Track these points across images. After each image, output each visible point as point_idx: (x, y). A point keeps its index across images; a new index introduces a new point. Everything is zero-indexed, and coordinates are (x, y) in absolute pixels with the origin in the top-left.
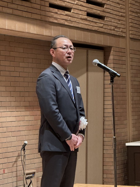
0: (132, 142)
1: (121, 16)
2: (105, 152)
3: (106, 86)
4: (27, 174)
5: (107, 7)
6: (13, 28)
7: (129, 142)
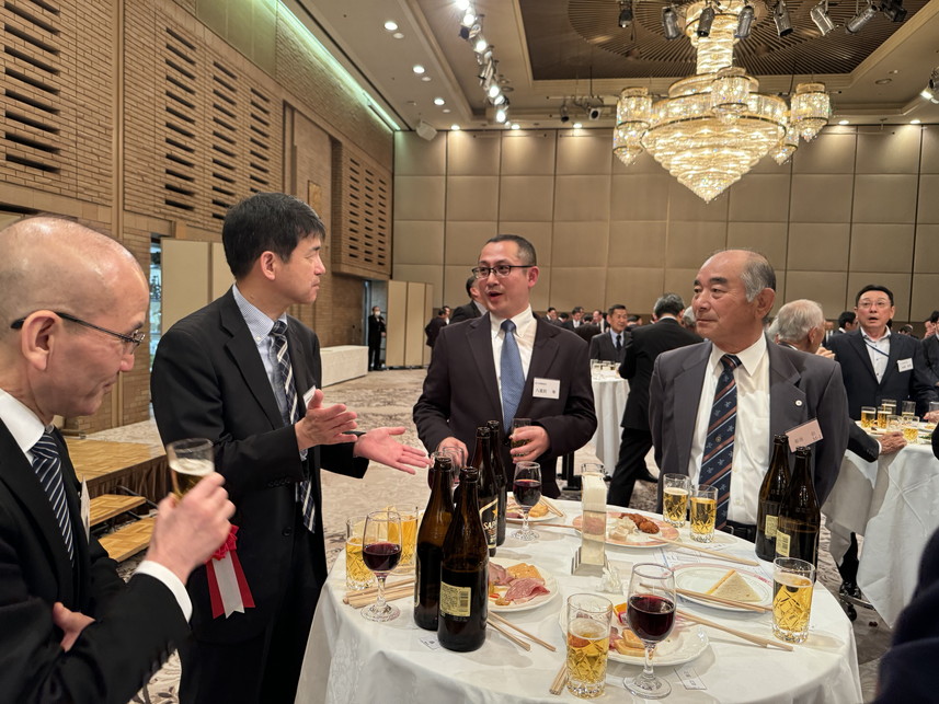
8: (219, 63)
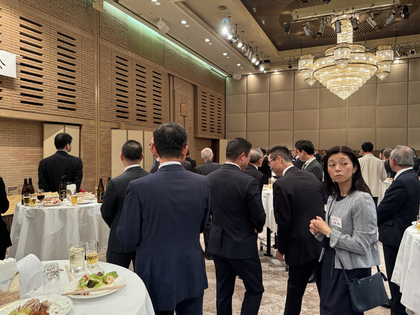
1: (90, 109)
5: (79, 104)
8: (139, 64)
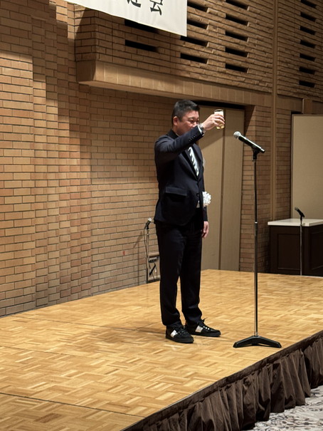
0: (275, 220)
1: (268, 67)
2: (242, 232)
3: (246, 154)
4: (150, 257)
5: (251, 56)
6: (137, 84)
7: (272, 221)
